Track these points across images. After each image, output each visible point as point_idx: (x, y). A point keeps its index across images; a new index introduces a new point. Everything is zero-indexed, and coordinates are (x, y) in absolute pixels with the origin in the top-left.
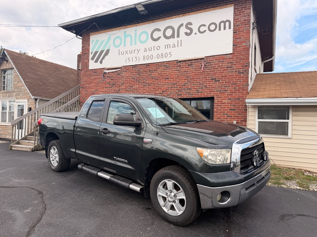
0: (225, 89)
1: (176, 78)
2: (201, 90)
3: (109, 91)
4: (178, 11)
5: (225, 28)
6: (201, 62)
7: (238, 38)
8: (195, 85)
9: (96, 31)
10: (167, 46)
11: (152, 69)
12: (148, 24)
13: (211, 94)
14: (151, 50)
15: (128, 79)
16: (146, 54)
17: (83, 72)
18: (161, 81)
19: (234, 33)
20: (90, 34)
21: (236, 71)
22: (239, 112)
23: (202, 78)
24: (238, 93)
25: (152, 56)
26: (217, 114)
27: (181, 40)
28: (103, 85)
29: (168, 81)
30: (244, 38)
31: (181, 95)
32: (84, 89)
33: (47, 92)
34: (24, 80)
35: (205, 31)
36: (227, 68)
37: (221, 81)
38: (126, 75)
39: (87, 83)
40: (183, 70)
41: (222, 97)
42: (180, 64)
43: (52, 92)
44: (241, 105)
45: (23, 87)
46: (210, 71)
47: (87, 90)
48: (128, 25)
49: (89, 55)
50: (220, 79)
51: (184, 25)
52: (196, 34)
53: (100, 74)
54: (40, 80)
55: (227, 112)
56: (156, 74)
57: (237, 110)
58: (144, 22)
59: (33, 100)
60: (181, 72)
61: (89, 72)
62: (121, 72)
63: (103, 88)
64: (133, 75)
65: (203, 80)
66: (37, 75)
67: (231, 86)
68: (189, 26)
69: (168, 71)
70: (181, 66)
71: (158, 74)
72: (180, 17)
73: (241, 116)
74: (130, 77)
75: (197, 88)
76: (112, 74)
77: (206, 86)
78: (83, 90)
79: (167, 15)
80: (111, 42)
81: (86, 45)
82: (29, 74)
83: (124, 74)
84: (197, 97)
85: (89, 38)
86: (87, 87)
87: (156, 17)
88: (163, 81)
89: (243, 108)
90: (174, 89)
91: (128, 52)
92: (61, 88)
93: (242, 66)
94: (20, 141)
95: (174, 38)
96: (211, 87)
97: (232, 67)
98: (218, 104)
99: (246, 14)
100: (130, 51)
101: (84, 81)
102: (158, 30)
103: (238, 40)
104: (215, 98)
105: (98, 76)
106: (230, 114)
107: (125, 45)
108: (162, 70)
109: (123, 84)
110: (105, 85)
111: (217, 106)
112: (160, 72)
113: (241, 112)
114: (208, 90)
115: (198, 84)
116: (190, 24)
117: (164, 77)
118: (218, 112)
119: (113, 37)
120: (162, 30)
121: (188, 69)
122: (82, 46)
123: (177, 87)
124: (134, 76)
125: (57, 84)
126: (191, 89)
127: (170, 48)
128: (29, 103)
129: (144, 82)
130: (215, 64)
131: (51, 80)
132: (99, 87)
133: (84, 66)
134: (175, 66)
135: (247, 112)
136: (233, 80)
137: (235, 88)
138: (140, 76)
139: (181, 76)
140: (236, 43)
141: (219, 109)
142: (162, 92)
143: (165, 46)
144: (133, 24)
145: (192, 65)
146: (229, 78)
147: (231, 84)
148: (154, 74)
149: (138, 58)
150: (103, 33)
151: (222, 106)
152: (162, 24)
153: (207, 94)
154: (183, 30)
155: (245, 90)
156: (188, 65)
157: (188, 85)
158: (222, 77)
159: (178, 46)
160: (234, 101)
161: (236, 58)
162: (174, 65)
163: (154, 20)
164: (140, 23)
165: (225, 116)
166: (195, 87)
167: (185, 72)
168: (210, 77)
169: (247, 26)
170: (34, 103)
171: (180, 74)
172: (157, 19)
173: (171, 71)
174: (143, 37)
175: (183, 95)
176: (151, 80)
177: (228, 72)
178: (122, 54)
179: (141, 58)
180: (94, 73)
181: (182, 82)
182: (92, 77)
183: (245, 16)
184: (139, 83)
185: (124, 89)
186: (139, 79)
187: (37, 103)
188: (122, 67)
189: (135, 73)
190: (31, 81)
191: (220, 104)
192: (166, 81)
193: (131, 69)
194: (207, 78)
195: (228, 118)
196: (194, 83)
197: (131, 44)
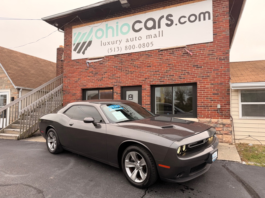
0: (208, 74)
1: (158, 66)
2: (184, 76)
3: (92, 79)
4: (159, 4)
5: (204, 19)
6: (183, 50)
7: (218, 28)
8: (177, 71)
9: (77, 24)
10: (148, 37)
11: (134, 58)
12: (129, 16)
13: (194, 79)
14: (133, 41)
15: (110, 67)
16: (128, 44)
17: (65, 62)
18: (143, 69)
19: (213, 23)
20: (72, 27)
21: (217, 58)
22: (222, 96)
23: (184, 65)
24: (220, 78)
25: (134, 46)
26: (200, 99)
27: (162, 31)
28: (86, 74)
29: (150, 68)
30: (224, 27)
31: (164, 81)
32: (67, 78)
33: (29, 82)
34: (7, 71)
35: (185, 22)
36: (208, 55)
37: (202, 68)
38: (109, 64)
39: (70, 73)
40: (165, 58)
41: (205, 82)
42: (162, 53)
43: (34, 82)
44: (224, 90)
45: (5, 78)
46: (192, 59)
47: (70, 79)
48: (110, 18)
49: (71, 46)
50: (203, 65)
51: (165, 17)
52: (176, 24)
53: (82, 63)
54: (22, 71)
55: (210, 96)
56: (138, 63)
57: (220, 94)
58: (126, 15)
59: (15, 90)
60: (163, 60)
61: (71, 62)
62: (104, 61)
63: (86, 77)
64: (115, 64)
65: (185, 67)
66: (19, 67)
67: (213, 72)
68: (169, 18)
69: (151, 59)
70: (163, 54)
71: (140, 62)
72: (160, 10)
73: (224, 100)
74: (112, 66)
75: (179, 75)
76: (94, 64)
77: (189, 72)
78: (66, 80)
79: (148, 8)
80: (93, 34)
81: (68, 37)
82: (11, 65)
83: (107, 64)
84: (179, 83)
85: (72, 31)
86: (69, 77)
87: (137, 11)
88: (145, 69)
89: (226, 92)
90: (157, 76)
91: (110, 43)
92: (42, 79)
93: (223, 54)
94: (5, 129)
95: (156, 29)
96: (194, 74)
97: (213, 54)
98: (201, 89)
99: (225, 5)
100: (112, 42)
101: (67, 71)
102: (140, 22)
103: (218, 30)
104: (198, 83)
105: (80, 65)
106: (213, 98)
107: (107, 37)
108: (144, 59)
109: (106, 73)
110: (87, 74)
111: (200, 91)
112: (143, 60)
113: (224, 96)
114: (190, 76)
115: (180, 71)
116: (171, 16)
117: (146, 65)
118: (201, 97)
119: (95, 29)
120: (144, 22)
121: (169, 57)
122: (65, 38)
123: (160, 74)
124: (117, 65)
125: (38, 75)
126: (174, 75)
127: (151, 38)
128: (12, 93)
129: (126, 71)
130: (196, 52)
131: (32, 72)
132: (82, 76)
133: (66, 57)
134: (157, 55)
135: (230, 96)
136: (215, 66)
137: (217, 74)
138: (122, 65)
139: (163, 64)
140: (217, 32)
141: (203, 93)
142: (145, 79)
143: (147, 36)
144: (115, 17)
145: (174, 53)
146: (211, 64)
147: (213, 70)
148: (136, 63)
149: (120, 49)
150: (85, 26)
151: (205, 90)
152: (143, 17)
153: (189, 80)
154: (164, 21)
155: (227, 75)
156: (170, 53)
157: (170, 72)
158: (203, 63)
159: (159, 36)
160: (217, 86)
161: (217, 46)
162: (156, 53)
163: (135, 13)
164: (121, 16)
165: (208, 100)
166: (177, 73)
167: (167, 59)
168: (192, 64)
169: (226, 16)
170: (16, 93)
171: (162, 62)
172: (137, 12)
173: (153, 59)
174: (125, 29)
175: (166, 81)
176: (133, 68)
177: (209, 59)
178: (105, 44)
179: (123, 48)
180: (77, 63)
181: (164, 69)
182: (75, 67)
183: (223, 8)
184: (121, 71)
185: (106, 77)
186: (122, 68)
187: (20, 93)
188: (105, 57)
189: (117, 62)
190: (13, 72)
191: (203, 88)
192: (148, 68)
193: (113, 59)
194: (189, 65)
195: (211, 102)
196: (176, 70)
197: (113, 36)
